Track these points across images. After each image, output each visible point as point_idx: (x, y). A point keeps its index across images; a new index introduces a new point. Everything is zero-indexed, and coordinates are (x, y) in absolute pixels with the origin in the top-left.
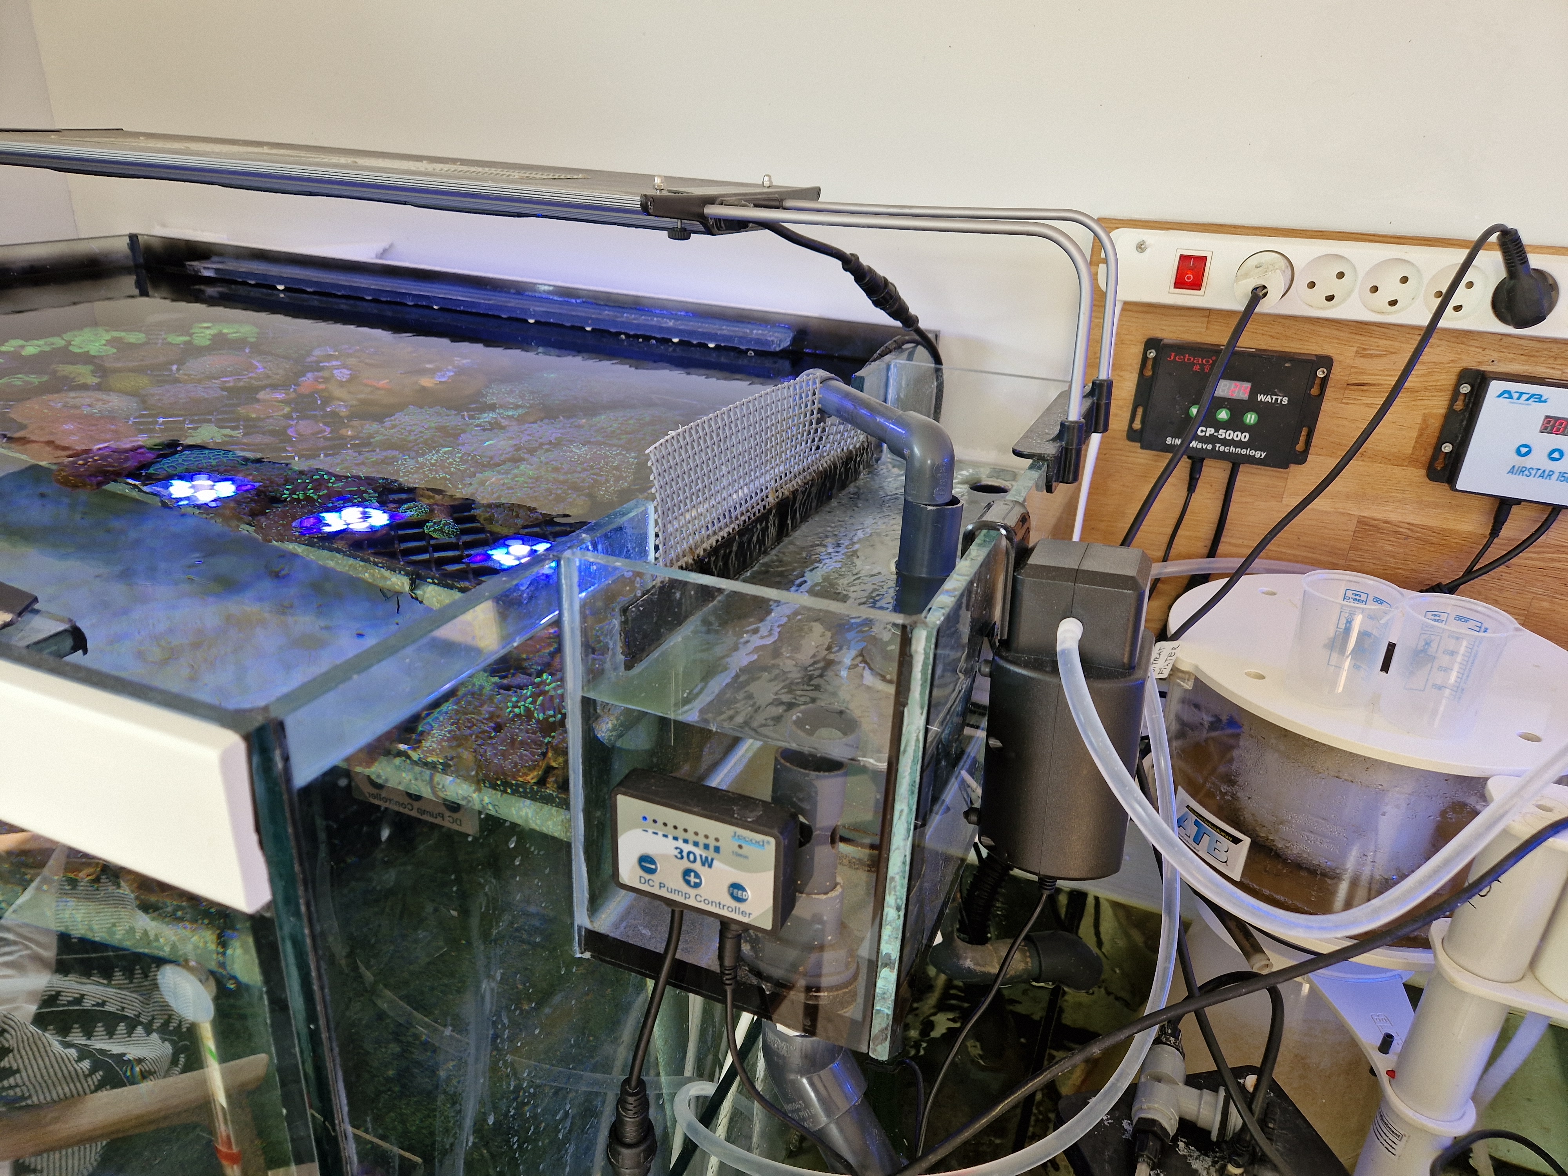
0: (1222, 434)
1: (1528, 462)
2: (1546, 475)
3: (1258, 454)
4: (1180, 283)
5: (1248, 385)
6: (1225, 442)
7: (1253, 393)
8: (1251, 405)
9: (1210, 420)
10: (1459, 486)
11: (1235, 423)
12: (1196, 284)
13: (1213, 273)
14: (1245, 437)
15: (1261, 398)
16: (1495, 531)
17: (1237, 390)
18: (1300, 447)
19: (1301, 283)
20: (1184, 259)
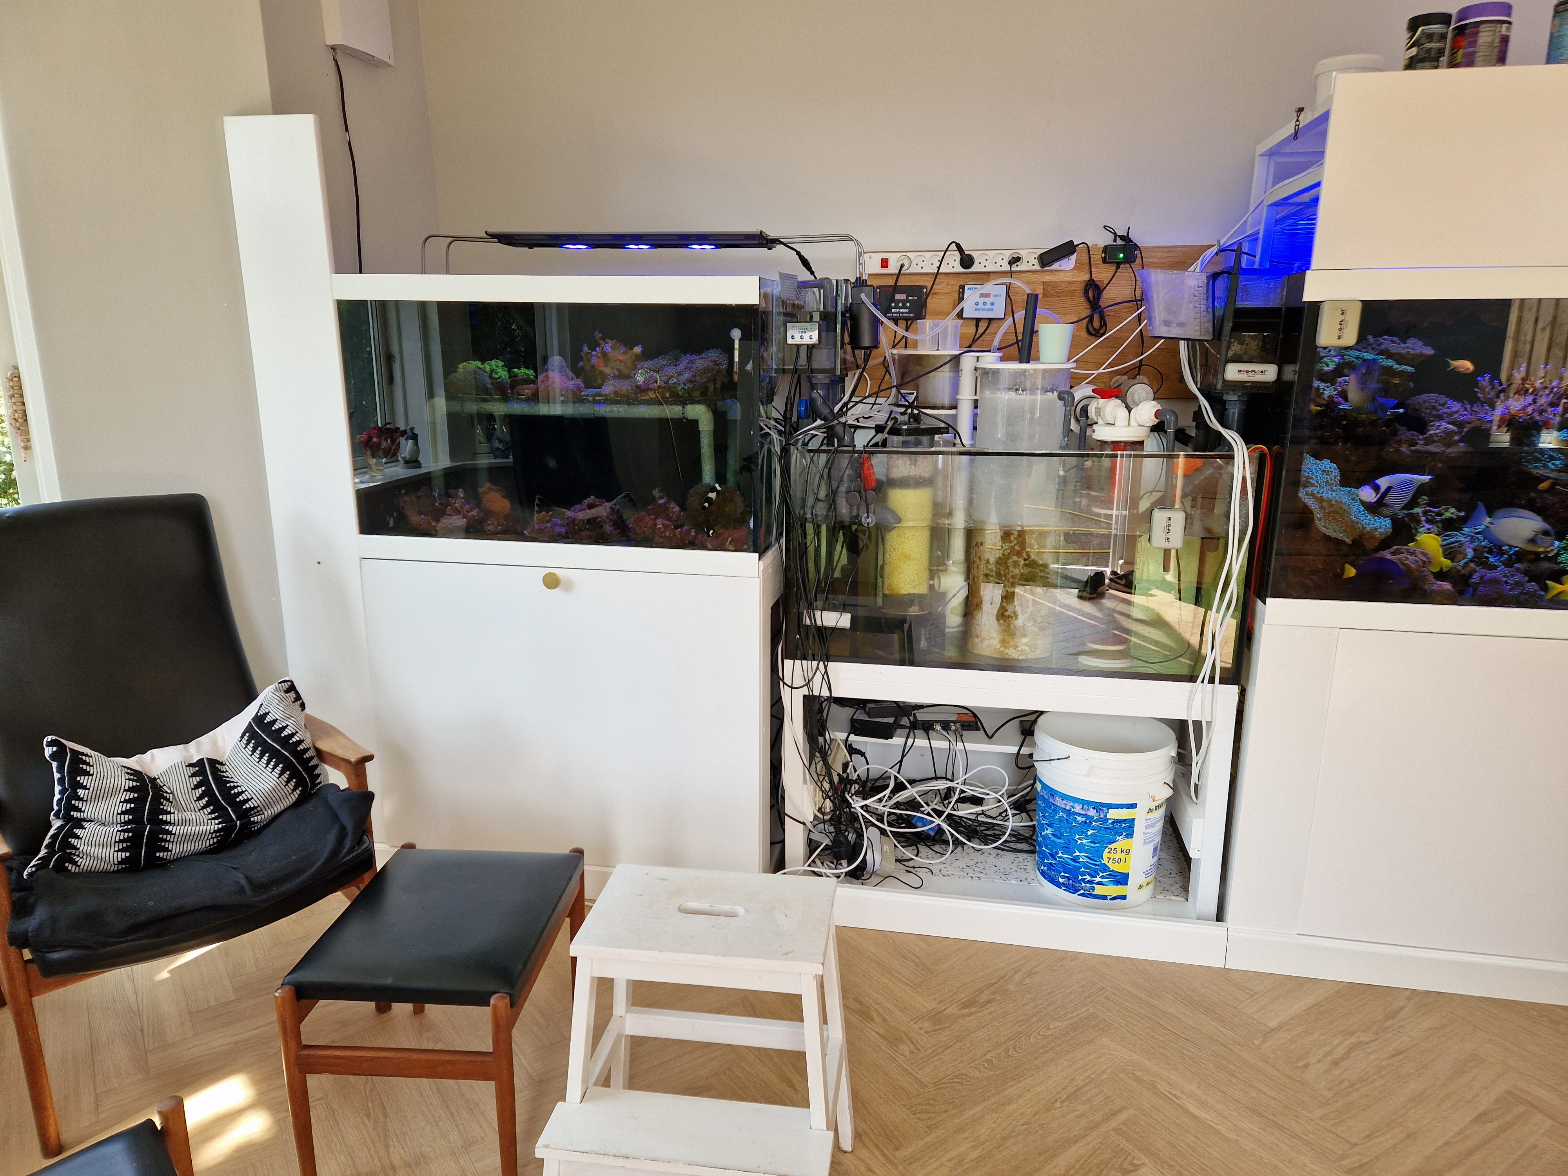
0: (901, 310)
1: (979, 307)
2: (984, 310)
3: (912, 315)
4: (882, 267)
5: (905, 295)
6: (903, 313)
7: (907, 297)
8: (907, 301)
9: (896, 307)
10: (964, 316)
11: (904, 307)
12: (887, 267)
13: (890, 263)
14: (907, 310)
15: (909, 298)
16: (977, 330)
17: (903, 297)
18: (924, 314)
19: (914, 264)
20: (882, 259)
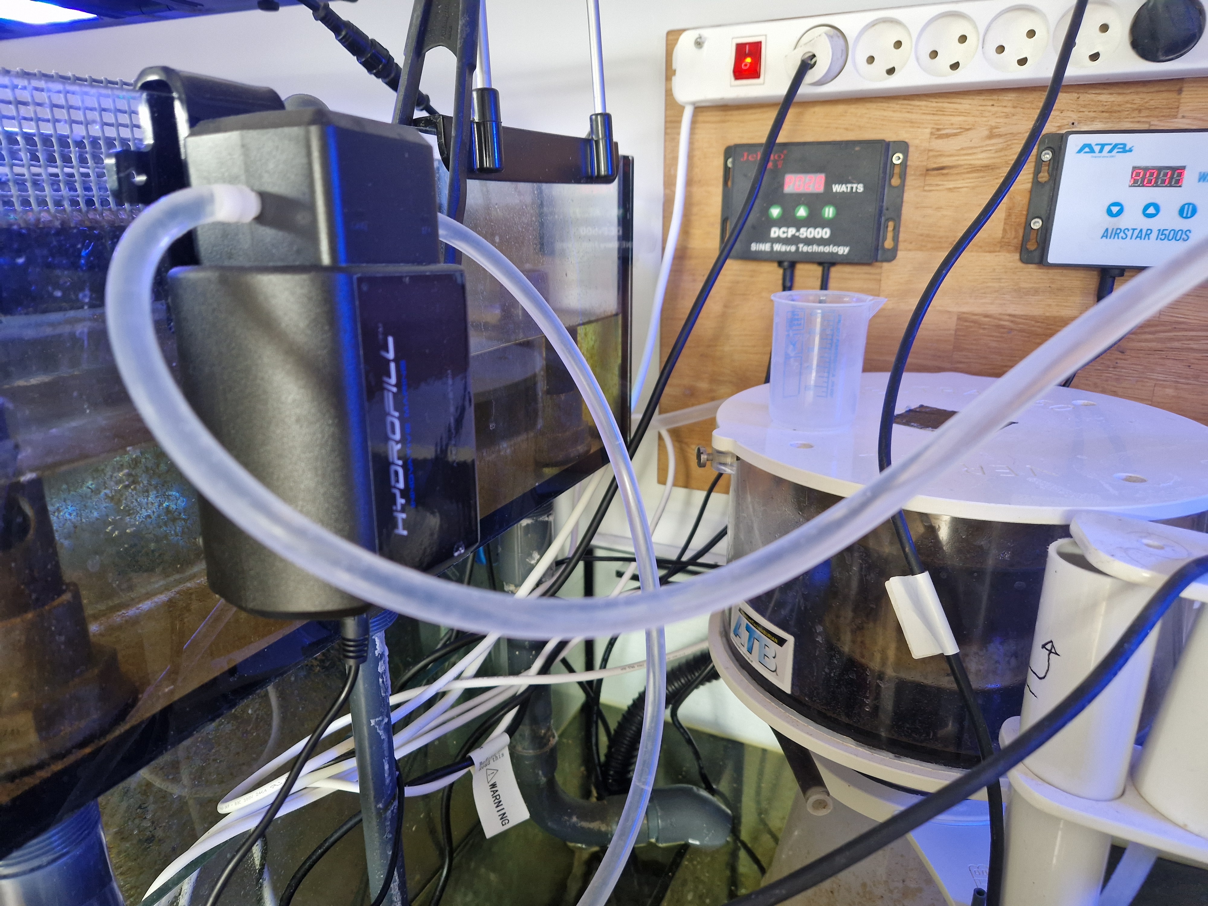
1: (1124, 222)
2: (1143, 235)
3: (843, 250)
4: (740, 73)
5: (822, 177)
6: (808, 242)
7: (828, 185)
8: (827, 197)
9: (788, 220)
10: (1052, 258)
11: (813, 220)
12: (755, 73)
13: (767, 57)
14: (825, 233)
15: (837, 188)
17: (813, 183)
18: (888, 244)
20: (739, 48)
